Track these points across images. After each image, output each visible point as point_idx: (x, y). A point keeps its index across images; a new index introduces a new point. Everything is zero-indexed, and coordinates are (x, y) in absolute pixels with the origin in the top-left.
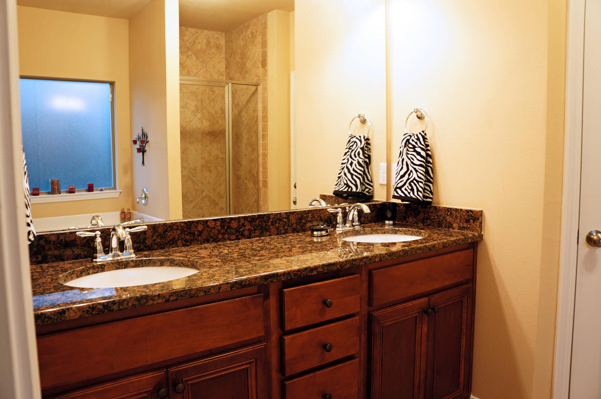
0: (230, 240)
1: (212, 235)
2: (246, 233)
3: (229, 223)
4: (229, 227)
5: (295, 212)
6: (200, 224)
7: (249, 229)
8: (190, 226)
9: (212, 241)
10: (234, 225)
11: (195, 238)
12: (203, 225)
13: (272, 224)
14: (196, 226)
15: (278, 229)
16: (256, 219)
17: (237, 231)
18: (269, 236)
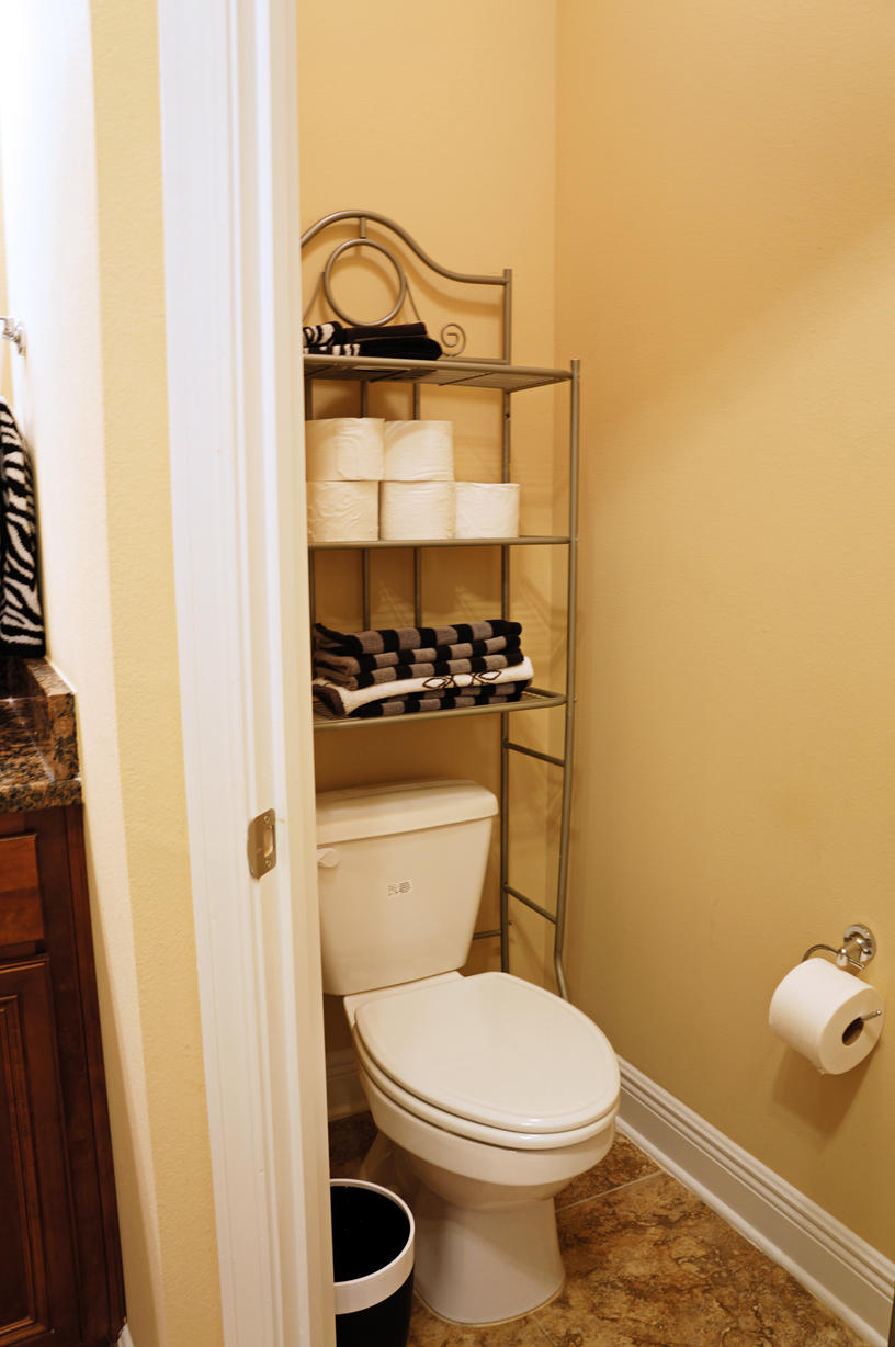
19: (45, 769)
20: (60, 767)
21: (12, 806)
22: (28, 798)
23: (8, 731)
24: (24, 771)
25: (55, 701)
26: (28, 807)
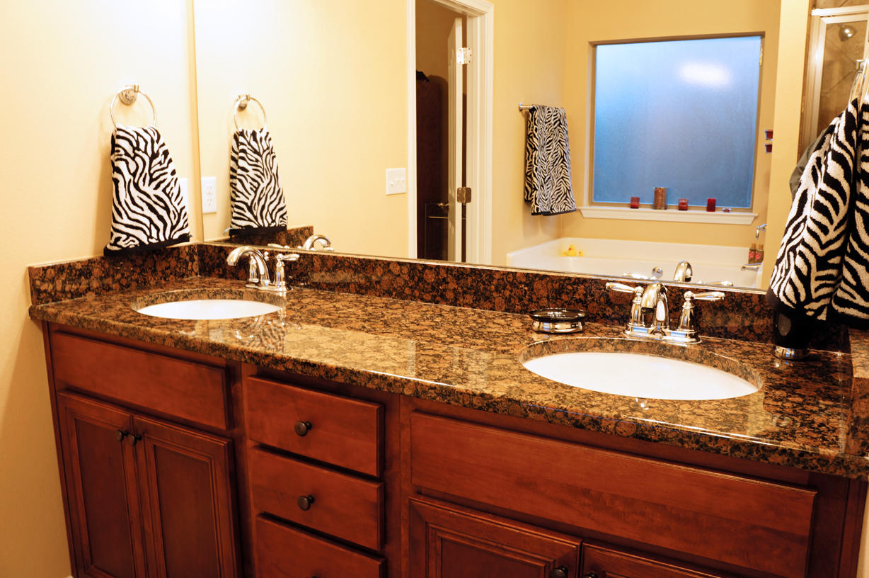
0: (422, 299)
1: (395, 286)
2: (450, 295)
3: (422, 272)
4: (421, 279)
5: (547, 276)
6: (380, 265)
7: (454, 289)
8: (366, 266)
9: (396, 295)
10: (430, 277)
11: (372, 286)
12: (383, 268)
13: (497, 290)
14: (374, 269)
15: (510, 302)
16: (467, 275)
17: (433, 288)
18: (491, 309)
19: (840, 436)
20: (852, 442)
21: (798, 463)
22: (814, 461)
23: (826, 384)
24: (820, 432)
25: (859, 383)
26: (813, 469)
